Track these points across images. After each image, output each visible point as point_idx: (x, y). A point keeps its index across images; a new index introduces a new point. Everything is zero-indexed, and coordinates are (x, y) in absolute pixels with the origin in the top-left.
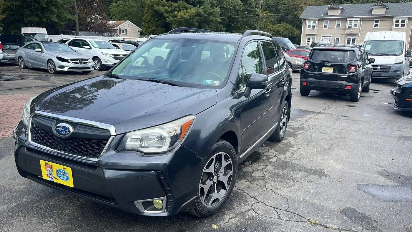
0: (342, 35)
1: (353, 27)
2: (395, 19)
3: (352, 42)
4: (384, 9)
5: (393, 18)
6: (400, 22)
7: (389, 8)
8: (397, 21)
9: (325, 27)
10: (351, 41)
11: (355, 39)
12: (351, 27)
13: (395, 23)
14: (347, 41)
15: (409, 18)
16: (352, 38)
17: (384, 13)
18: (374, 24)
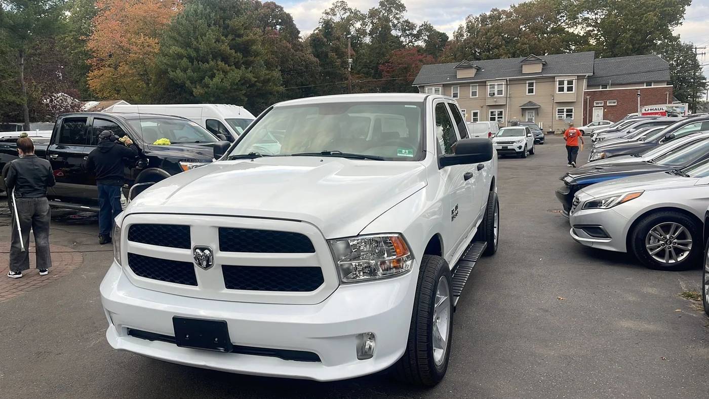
0: (482, 107)
1: (496, 95)
2: (557, 79)
3: (498, 118)
4: (538, 65)
5: (554, 77)
6: (566, 83)
7: (546, 63)
8: (561, 83)
9: (454, 97)
10: (496, 116)
11: (501, 112)
12: (494, 95)
13: (558, 86)
14: (490, 116)
15: (578, 76)
16: (497, 111)
17: (540, 71)
18: (527, 88)
